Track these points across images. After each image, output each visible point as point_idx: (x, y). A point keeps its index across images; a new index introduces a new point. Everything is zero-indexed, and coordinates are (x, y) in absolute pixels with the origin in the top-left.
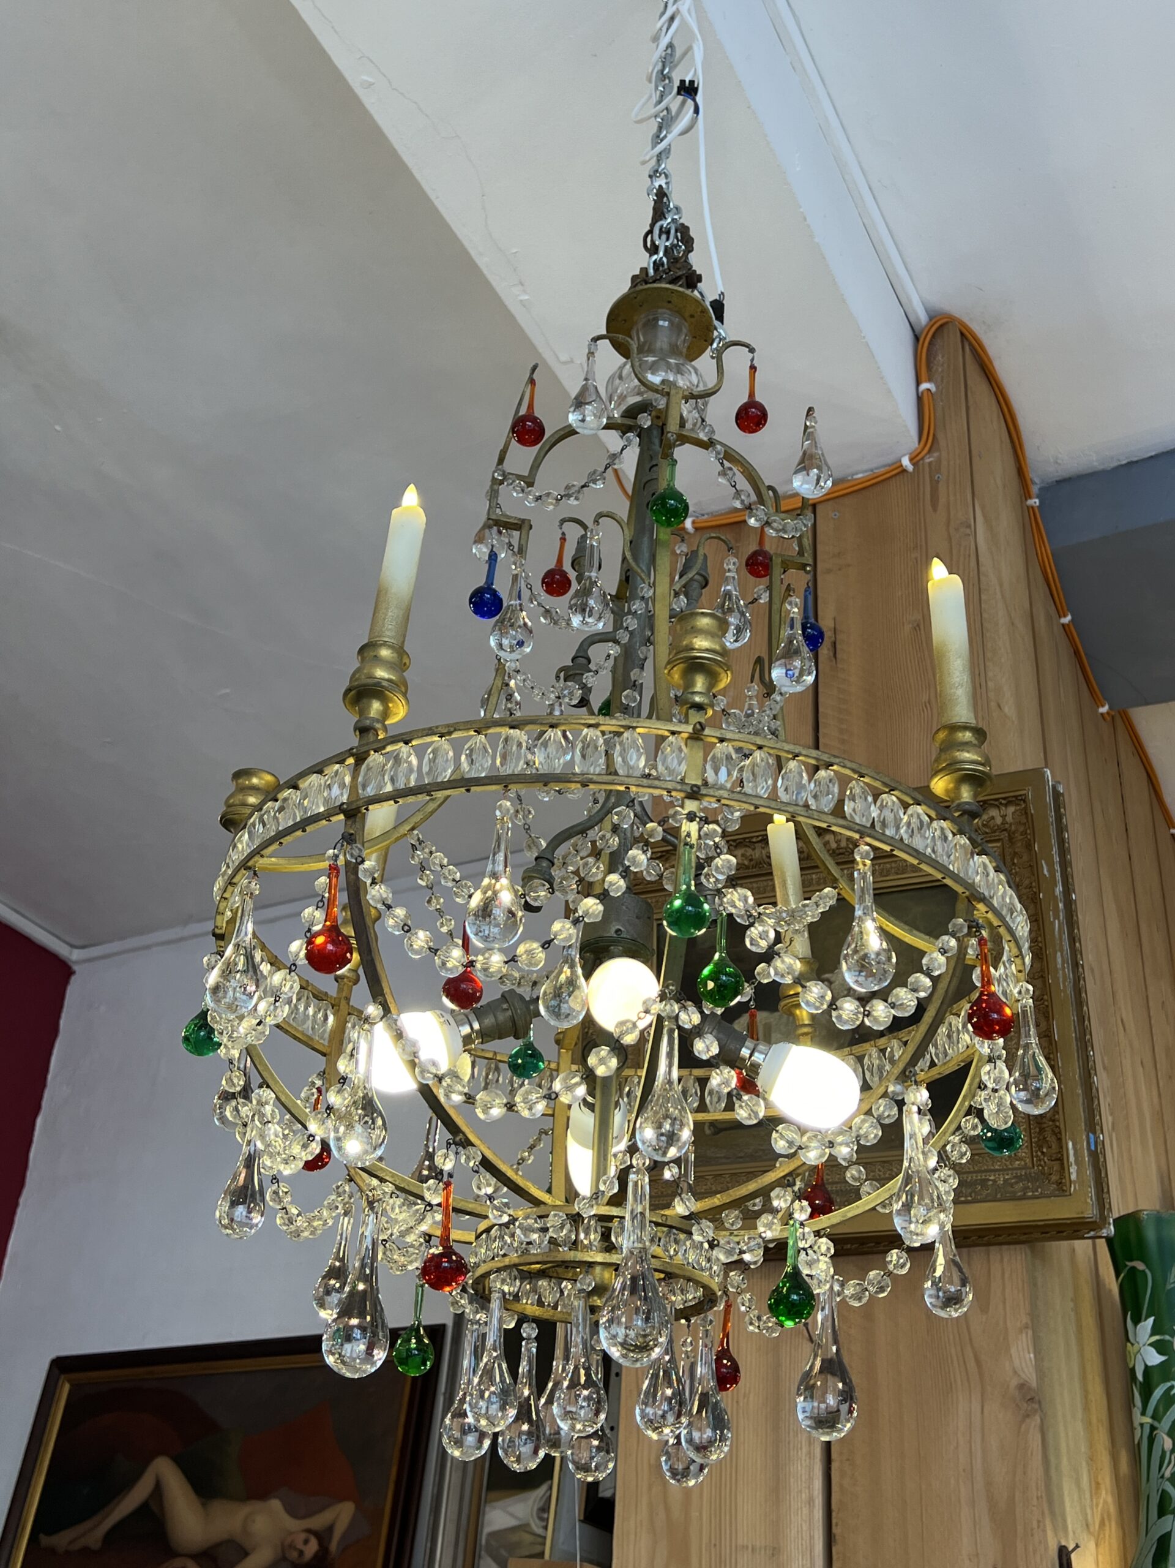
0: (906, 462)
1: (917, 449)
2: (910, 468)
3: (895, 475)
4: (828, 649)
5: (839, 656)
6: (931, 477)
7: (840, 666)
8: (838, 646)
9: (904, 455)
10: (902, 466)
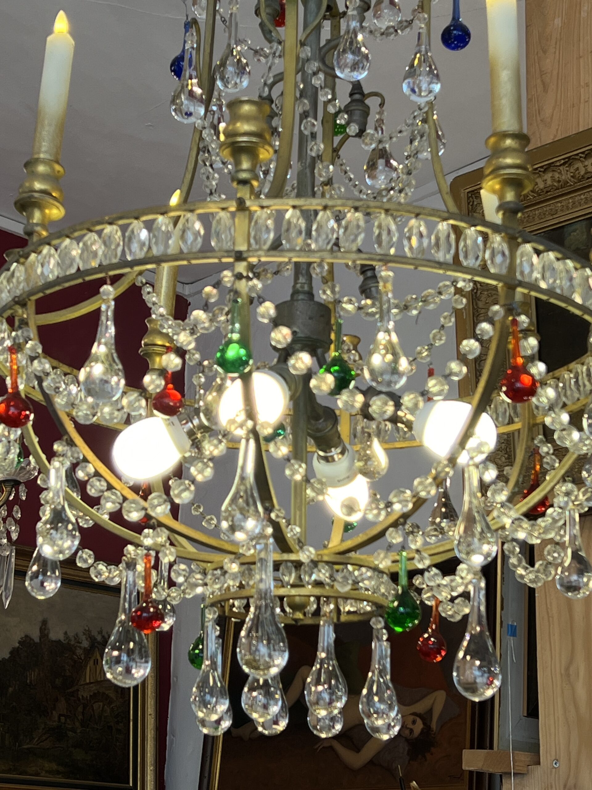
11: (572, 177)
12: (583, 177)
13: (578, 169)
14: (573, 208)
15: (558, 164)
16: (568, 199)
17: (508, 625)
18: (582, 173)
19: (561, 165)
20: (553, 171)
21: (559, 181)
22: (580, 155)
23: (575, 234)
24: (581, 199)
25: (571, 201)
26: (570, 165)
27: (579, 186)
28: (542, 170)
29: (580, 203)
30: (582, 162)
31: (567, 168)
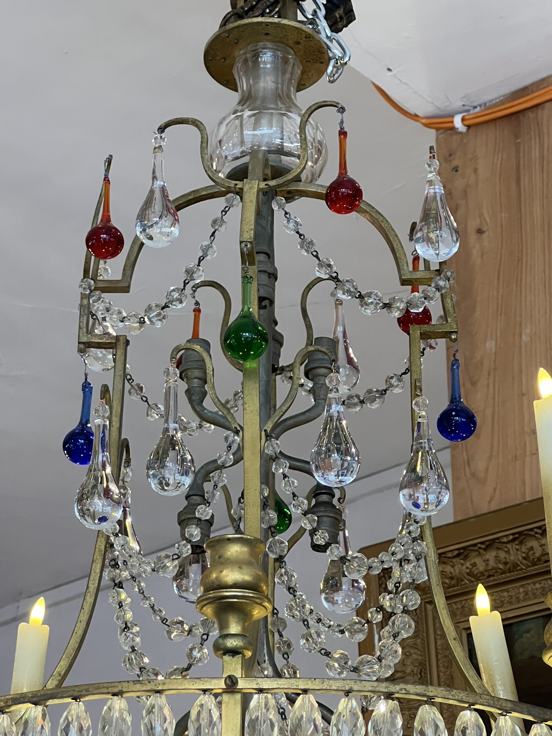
11: (524, 558)
12: (539, 559)
13: (532, 548)
14: (525, 600)
15: (505, 540)
16: (518, 588)
18: (537, 555)
19: (509, 542)
20: (498, 549)
21: (506, 563)
22: (536, 530)
23: (528, 635)
24: (537, 589)
25: (521, 590)
26: (521, 543)
27: (533, 570)
28: (482, 546)
29: (534, 594)
30: (537, 539)
31: (517, 547)
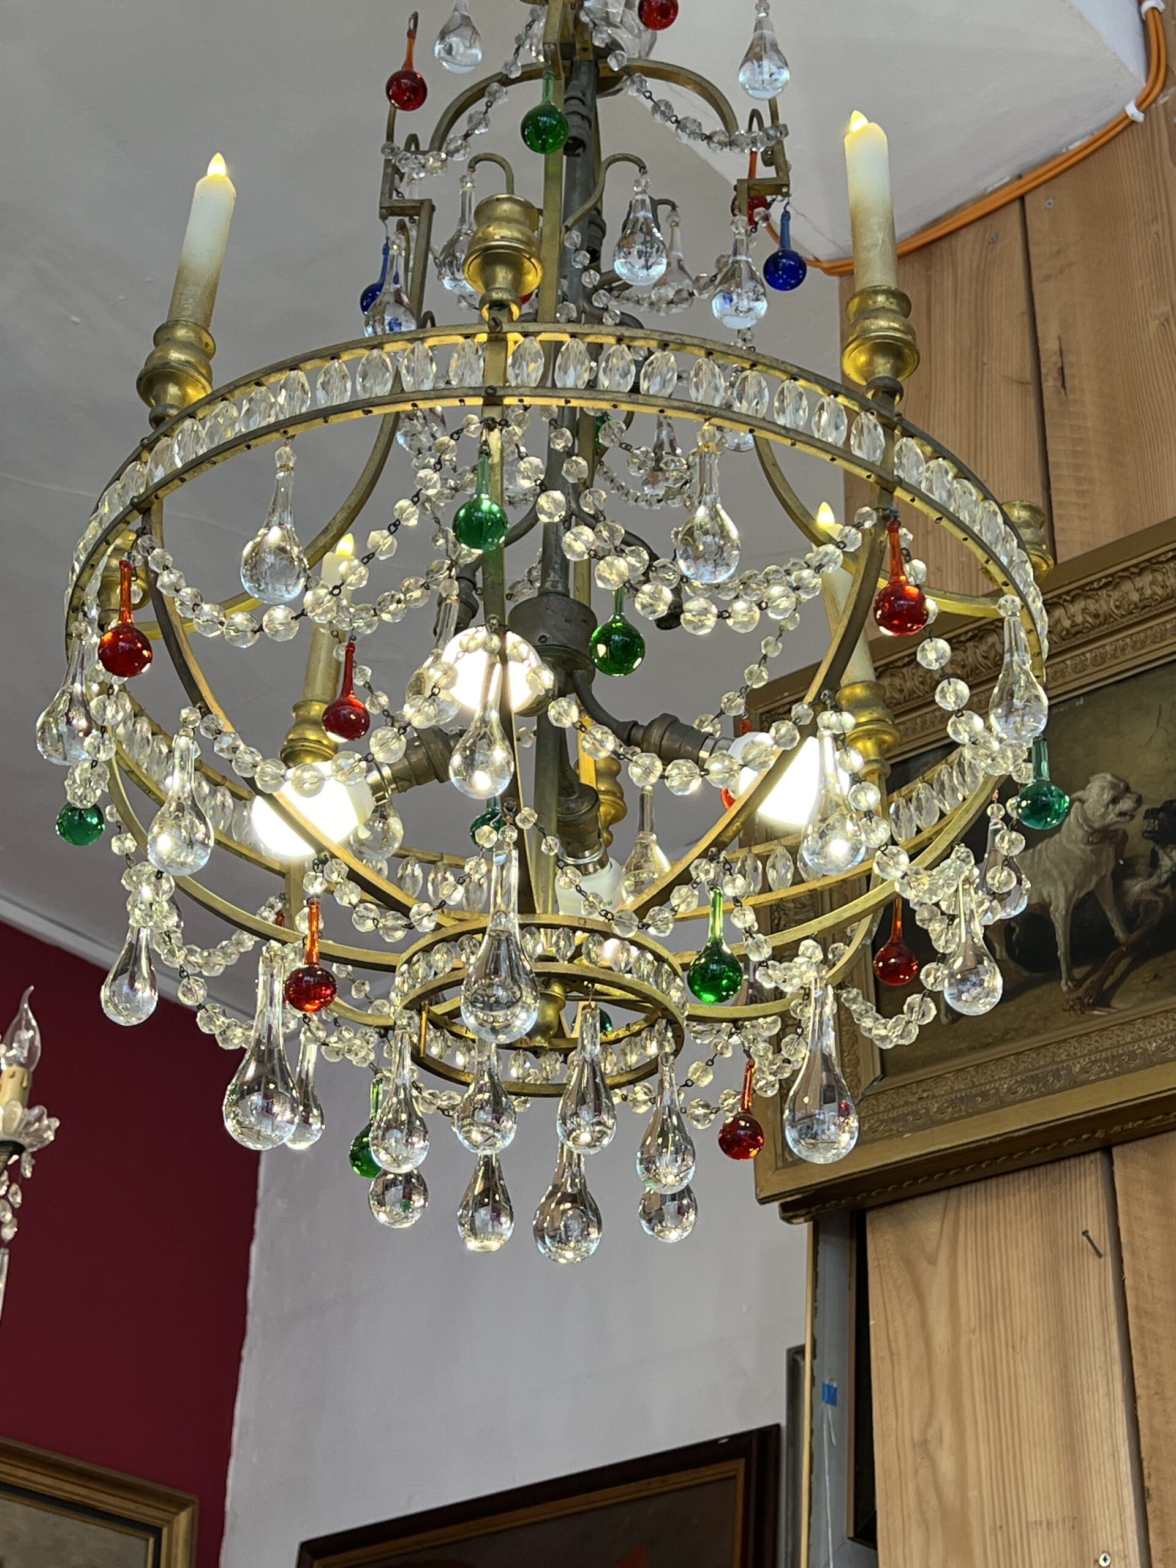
0: (1132, 110)
1: (1144, 89)
2: (1139, 117)
3: (1122, 131)
4: (1055, 380)
5: (1067, 385)
6: (1167, 122)
7: (1071, 397)
8: (1066, 372)
9: (1128, 102)
10: (1127, 117)
11: (922, 681)
14: (922, 730)
15: (899, 663)
16: (916, 716)
17: (824, 1385)
19: (905, 664)
20: (892, 675)
21: (901, 691)
24: (937, 716)
25: (919, 720)
29: (934, 721)
31: (914, 671)
